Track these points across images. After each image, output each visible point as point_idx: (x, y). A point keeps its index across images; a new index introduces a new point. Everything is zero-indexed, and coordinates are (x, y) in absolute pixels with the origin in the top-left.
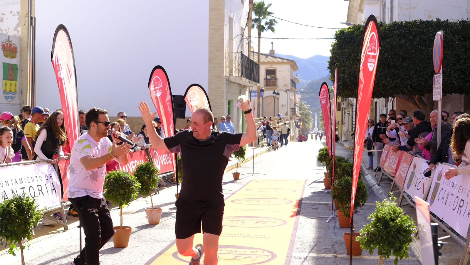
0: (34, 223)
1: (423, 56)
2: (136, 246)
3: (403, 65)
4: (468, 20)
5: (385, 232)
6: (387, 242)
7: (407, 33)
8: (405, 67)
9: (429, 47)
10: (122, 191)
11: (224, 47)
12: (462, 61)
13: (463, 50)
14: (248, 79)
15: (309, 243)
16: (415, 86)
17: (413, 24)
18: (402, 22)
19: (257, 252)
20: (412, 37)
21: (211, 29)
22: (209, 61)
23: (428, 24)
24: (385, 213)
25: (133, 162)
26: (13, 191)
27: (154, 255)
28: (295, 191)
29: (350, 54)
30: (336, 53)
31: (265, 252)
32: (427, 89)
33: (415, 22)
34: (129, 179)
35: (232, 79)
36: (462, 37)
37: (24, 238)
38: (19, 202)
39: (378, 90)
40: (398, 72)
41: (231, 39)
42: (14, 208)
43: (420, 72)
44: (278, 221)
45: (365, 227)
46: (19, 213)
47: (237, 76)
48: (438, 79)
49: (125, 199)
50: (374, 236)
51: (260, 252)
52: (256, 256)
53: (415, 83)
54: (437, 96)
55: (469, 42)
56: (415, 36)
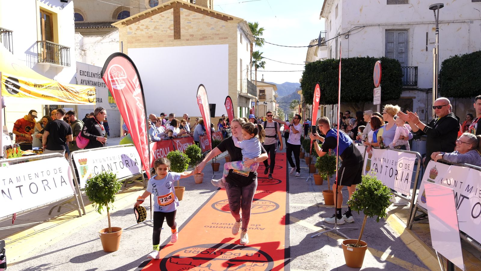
0: (116, 191)
1: (359, 79)
2: (188, 199)
3: (347, 85)
4: (386, 57)
5: (371, 198)
6: (371, 205)
7: (349, 65)
8: (348, 85)
9: (363, 73)
10: (178, 164)
11: (237, 76)
12: (382, 82)
13: (383, 75)
14: (251, 94)
15: (299, 196)
16: (354, 97)
17: (353, 59)
18: (346, 58)
19: (266, 203)
20: (352, 67)
21: (229, 66)
22: (229, 84)
23: (362, 59)
24: (370, 185)
25: (185, 144)
26: (108, 165)
27: (200, 206)
28: (282, 160)
29: (314, 78)
30: (305, 77)
31: (271, 203)
32: (361, 99)
33: (354, 58)
34: (183, 157)
35: (242, 94)
36: (383, 67)
37: (108, 202)
38: (105, 177)
39: (331, 99)
40: (344, 88)
41: (241, 71)
42: (100, 181)
43: (357, 88)
44: (276, 180)
45: (354, 194)
46: (104, 184)
47: (244, 93)
48: (377, 91)
49: (180, 169)
50: (362, 201)
51: (268, 203)
52: (266, 206)
53: (354, 95)
54: (376, 102)
55: (386, 70)
56: (354, 67)
